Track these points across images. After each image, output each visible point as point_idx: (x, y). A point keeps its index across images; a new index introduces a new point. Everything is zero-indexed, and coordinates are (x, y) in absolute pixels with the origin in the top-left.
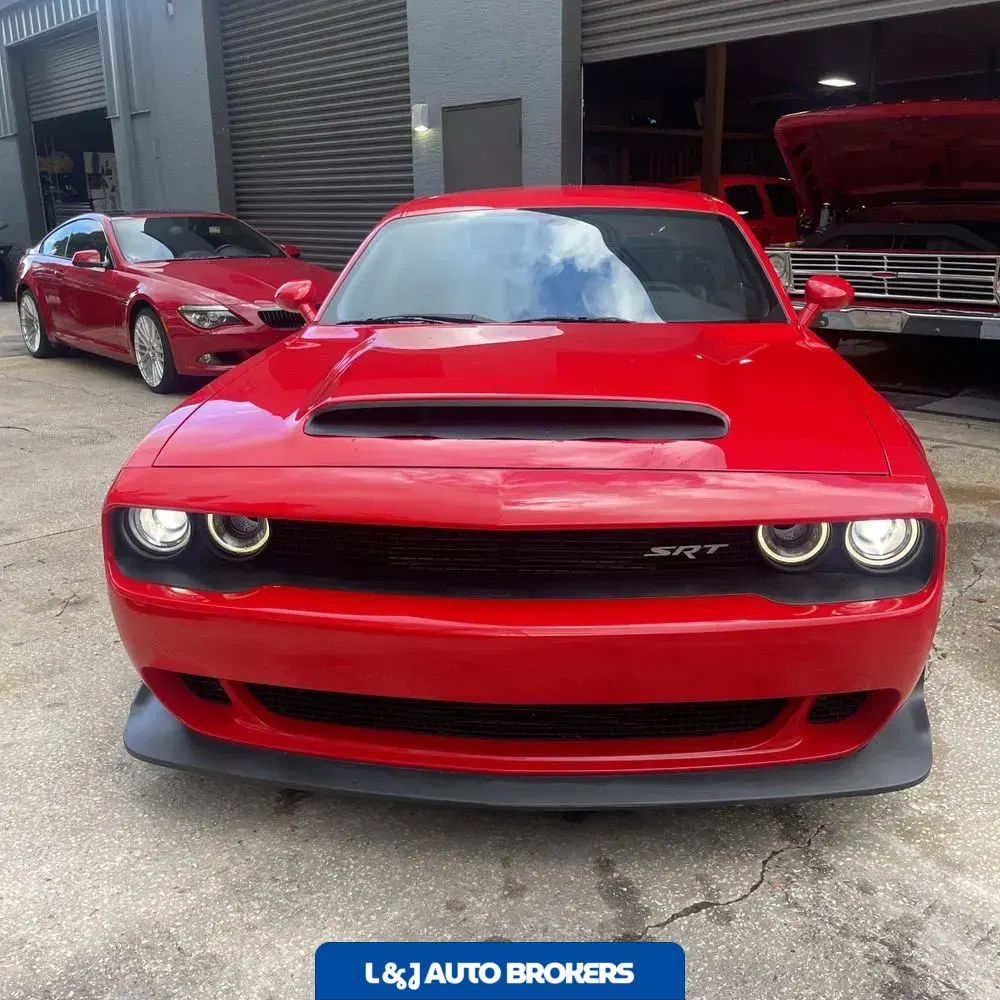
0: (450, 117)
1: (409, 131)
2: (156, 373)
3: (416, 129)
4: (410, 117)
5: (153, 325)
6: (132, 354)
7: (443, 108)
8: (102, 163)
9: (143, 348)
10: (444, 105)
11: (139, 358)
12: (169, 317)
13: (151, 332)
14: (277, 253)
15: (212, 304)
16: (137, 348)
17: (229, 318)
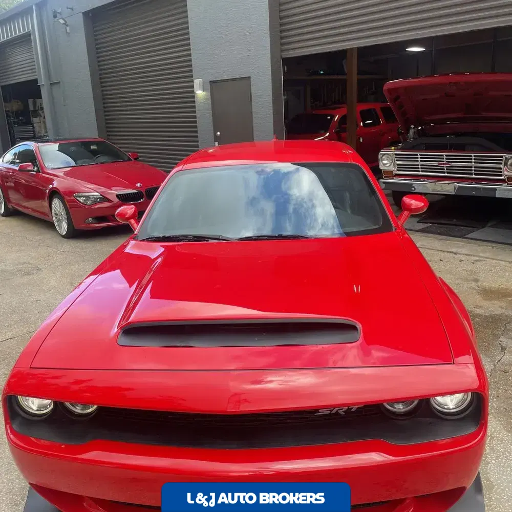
0: (214, 86)
1: (193, 92)
2: (64, 227)
3: (197, 92)
4: (193, 85)
5: (61, 203)
6: (51, 217)
7: (210, 81)
8: (38, 104)
9: (56, 214)
10: (210, 80)
11: (55, 220)
12: (69, 198)
13: (60, 205)
14: (126, 159)
15: (91, 192)
16: (53, 215)
17: (100, 198)
